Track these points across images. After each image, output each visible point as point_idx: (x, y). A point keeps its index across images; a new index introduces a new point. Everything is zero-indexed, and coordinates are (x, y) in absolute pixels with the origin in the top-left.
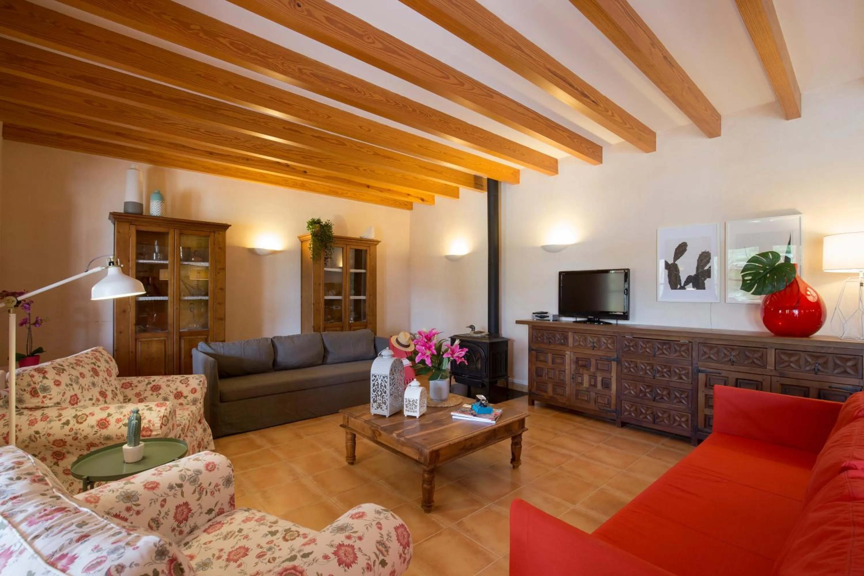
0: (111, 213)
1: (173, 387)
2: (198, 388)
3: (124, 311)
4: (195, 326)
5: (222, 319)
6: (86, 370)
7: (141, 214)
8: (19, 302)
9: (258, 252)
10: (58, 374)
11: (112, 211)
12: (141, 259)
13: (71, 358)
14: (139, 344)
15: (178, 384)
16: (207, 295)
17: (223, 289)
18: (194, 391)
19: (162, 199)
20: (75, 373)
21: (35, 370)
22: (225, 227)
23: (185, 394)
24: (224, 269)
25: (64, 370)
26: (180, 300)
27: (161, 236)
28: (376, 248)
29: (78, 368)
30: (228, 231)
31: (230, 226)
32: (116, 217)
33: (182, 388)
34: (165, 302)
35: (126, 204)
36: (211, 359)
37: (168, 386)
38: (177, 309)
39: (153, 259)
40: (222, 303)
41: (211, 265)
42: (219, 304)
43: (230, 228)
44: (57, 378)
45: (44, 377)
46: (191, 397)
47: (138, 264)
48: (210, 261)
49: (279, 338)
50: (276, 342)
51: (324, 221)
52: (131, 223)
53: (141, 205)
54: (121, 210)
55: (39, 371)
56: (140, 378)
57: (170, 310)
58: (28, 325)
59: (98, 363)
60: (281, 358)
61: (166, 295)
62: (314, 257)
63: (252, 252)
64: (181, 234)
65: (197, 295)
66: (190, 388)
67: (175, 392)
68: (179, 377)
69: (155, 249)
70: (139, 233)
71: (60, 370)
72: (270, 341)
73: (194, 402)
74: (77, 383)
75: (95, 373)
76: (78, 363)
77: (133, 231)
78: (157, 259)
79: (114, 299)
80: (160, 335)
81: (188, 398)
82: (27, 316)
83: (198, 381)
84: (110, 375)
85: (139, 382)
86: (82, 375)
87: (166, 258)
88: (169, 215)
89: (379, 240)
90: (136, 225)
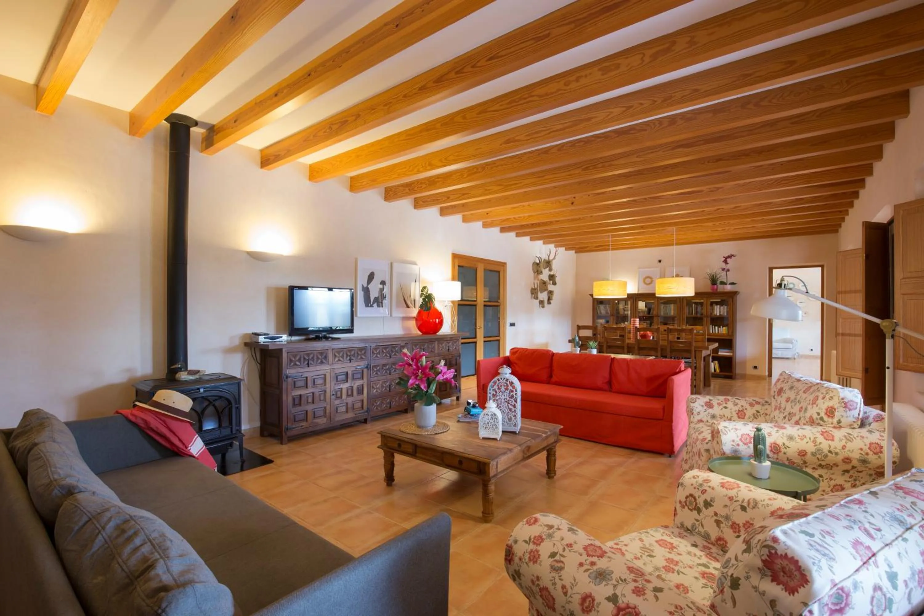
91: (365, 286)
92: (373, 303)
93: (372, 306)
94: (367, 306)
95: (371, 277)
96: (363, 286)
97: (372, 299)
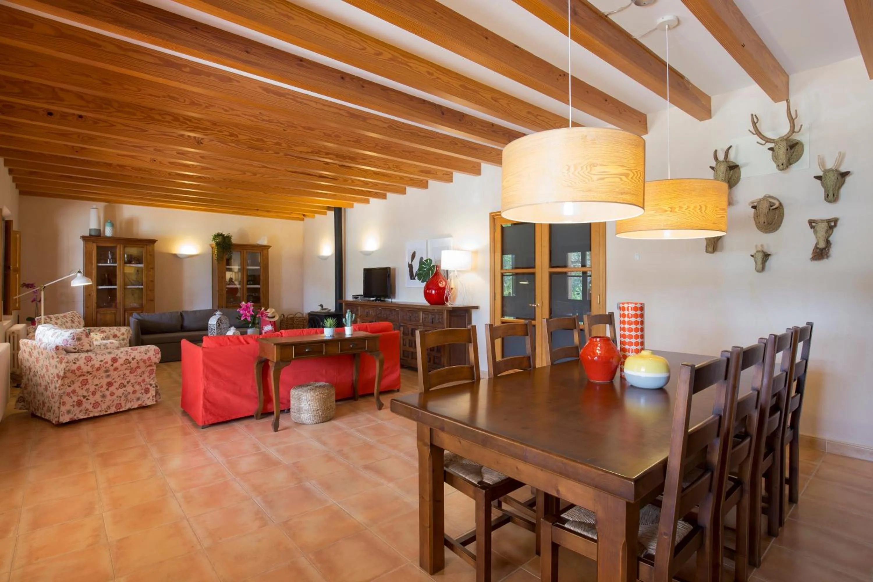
0: (81, 237)
1: (112, 332)
2: (125, 333)
3: (90, 295)
4: (135, 305)
5: (152, 300)
6: (69, 320)
7: (100, 236)
8: (45, 287)
9: (179, 256)
10: (57, 320)
11: (82, 235)
12: (100, 263)
13: (62, 315)
14: (99, 315)
15: (115, 330)
16: (142, 285)
17: (153, 281)
18: (123, 334)
19: (113, 225)
20: (64, 321)
21: (47, 317)
22: (153, 242)
23: (118, 336)
24: (153, 268)
25: (59, 319)
26: (125, 288)
27: (113, 250)
28: (268, 251)
29: (65, 319)
30: (156, 244)
31: (157, 241)
32: (84, 238)
33: (117, 333)
34: (115, 289)
35: (90, 230)
36: (137, 320)
37: (109, 331)
38: (122, 293)
39: (107, 263)
40: (152, 290)
41: (144, 265)
42: (150, 290)
43: (157, 242)
44: (56, 321)
45: (51, 320)
46: (121, 337)
47: (98, 267)
48: (144, 263)
49: (187, 312)
50: (184, 314)
51: (225, 233)
52: (93, 242)
53: (100, 230)
54: (87, 234)
55: (49, 318)
56: (95, 328)
57: (119, 295)
58: (36, 302)
59: (74, 318)
60: (186, 323)
61: (115, 285)
62: (218, 259)
63: (175, 256)
64: (124, 247)
65: (136, 285)
66: (121, 333)
67: (113, 334)
68: (116, 328)
69: (109, 257)
70: (98, 247)
71: (57, 319)
72: (179, 313)
73: (123, 340)
74: (65, 325)
75: (73, 322)
76: (65, 316)
77: (94, 246)
78: (110, 263)
79: (84, 286)
80: (112, 310)
81: (120, 338)
82: (35, 297)
83: (125, 330)
84: (80, 324)
85: (95, 329)
86: (67, 322)
87: (115, 263)
88: (118, 236)
89: (270, 245)
90: (97, 243)
91: (410, 263)
92: (415, 277)
93: (414, 279)
94: (411, 279)
95: (413, 256)
96: (409, 263)
97: (414, 273)
